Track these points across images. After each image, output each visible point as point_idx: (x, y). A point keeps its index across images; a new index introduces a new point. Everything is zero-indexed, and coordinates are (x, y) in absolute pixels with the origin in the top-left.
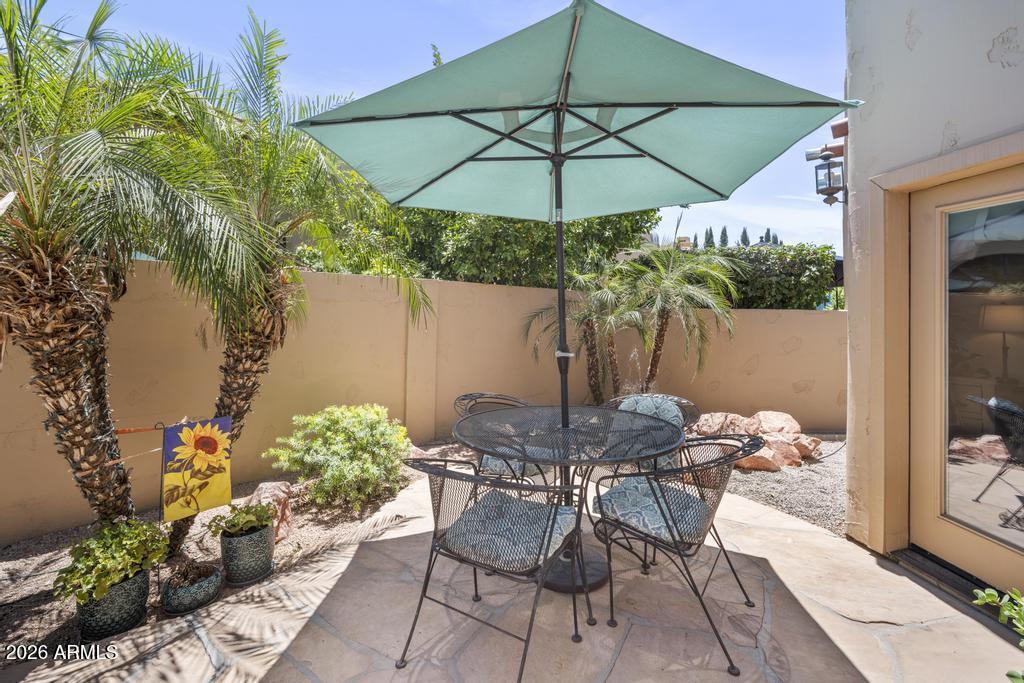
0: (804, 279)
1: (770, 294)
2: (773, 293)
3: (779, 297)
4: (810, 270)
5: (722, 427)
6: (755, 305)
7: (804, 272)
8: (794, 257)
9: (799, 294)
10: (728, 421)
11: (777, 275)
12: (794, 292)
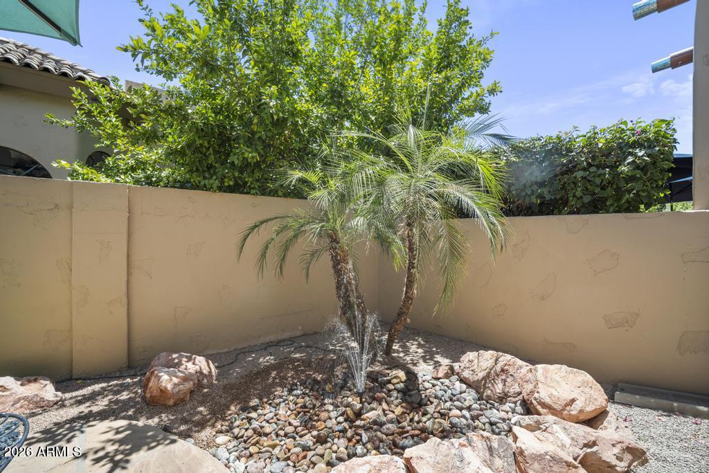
0: (624, 169)
1: (574, 196)
2: (579, 194)
3: (587, 199)
4: (635, 155)
5: (488, 375)
6: (556, 211)
7: (625, 159)
8: (608, 142)
9: (619, 193)
10: (498, 368)
11: (584, 169)
12: (610, 191)
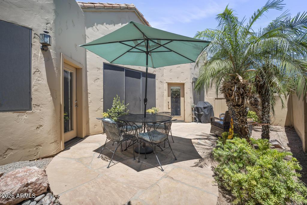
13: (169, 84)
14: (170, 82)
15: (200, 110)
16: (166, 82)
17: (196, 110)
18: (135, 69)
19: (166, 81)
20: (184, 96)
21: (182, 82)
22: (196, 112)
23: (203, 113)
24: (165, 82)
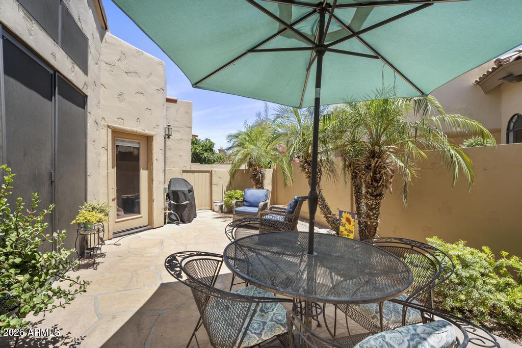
13: (117, 133)
14: (119, 126)
15: (182, 197)
16: (108, 126)
17: (171, 196)
18: (41, 54)
19: (105, 122)
20: (149, 167)
21: (147, 132)
22: (172, 202)
23: (189, 202)
24: (103, 123)
